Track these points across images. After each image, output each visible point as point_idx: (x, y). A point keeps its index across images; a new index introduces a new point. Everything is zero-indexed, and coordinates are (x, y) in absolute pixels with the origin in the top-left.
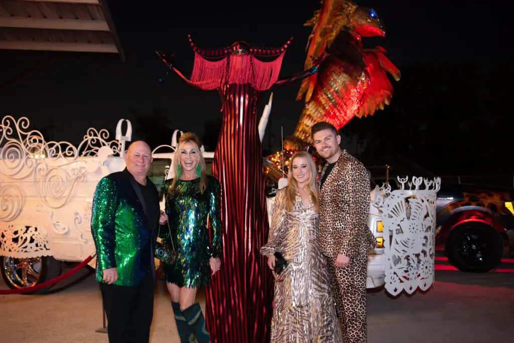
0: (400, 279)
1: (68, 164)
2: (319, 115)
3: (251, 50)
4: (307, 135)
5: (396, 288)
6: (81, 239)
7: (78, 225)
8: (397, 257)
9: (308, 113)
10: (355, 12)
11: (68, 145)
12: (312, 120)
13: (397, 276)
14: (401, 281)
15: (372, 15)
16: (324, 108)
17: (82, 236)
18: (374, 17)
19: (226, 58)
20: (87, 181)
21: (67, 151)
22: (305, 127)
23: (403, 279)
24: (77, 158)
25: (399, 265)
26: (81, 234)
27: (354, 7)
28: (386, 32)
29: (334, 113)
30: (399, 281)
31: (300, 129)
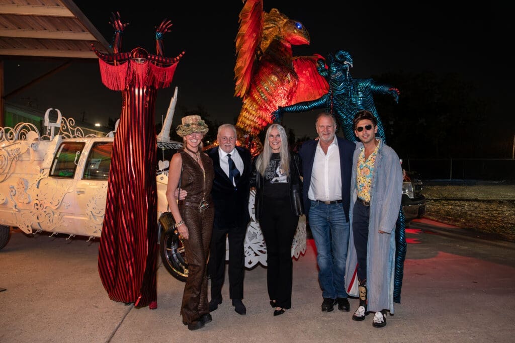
0: (255, 253)
1: (9, 146)
2: (254, 109)
3: (149, 57)
4: (246, 125)
5: (250, 261)
6: (14, 208)
7: (13, 197)
8: (252, 233)
9: (246, 106)
10: (285, 24)
11: (10, 130)
12: (249, 113)
13: (252, 250)
14: (256, 255)
15: (299, 27)
16: (257, 103)
17: (16, 206)
18: (300, 28)
19: (127, 63)
20: (22, 161)
21: (8, 135)
22: (244, 118)
23: (258, 253)
24: (16, 141)
25: (255, 240)
26: (14, 204)
27: (285, 20)
28: (311, 41)
29: (265, 107)
30: (254, 255)
31: (240, 121)
